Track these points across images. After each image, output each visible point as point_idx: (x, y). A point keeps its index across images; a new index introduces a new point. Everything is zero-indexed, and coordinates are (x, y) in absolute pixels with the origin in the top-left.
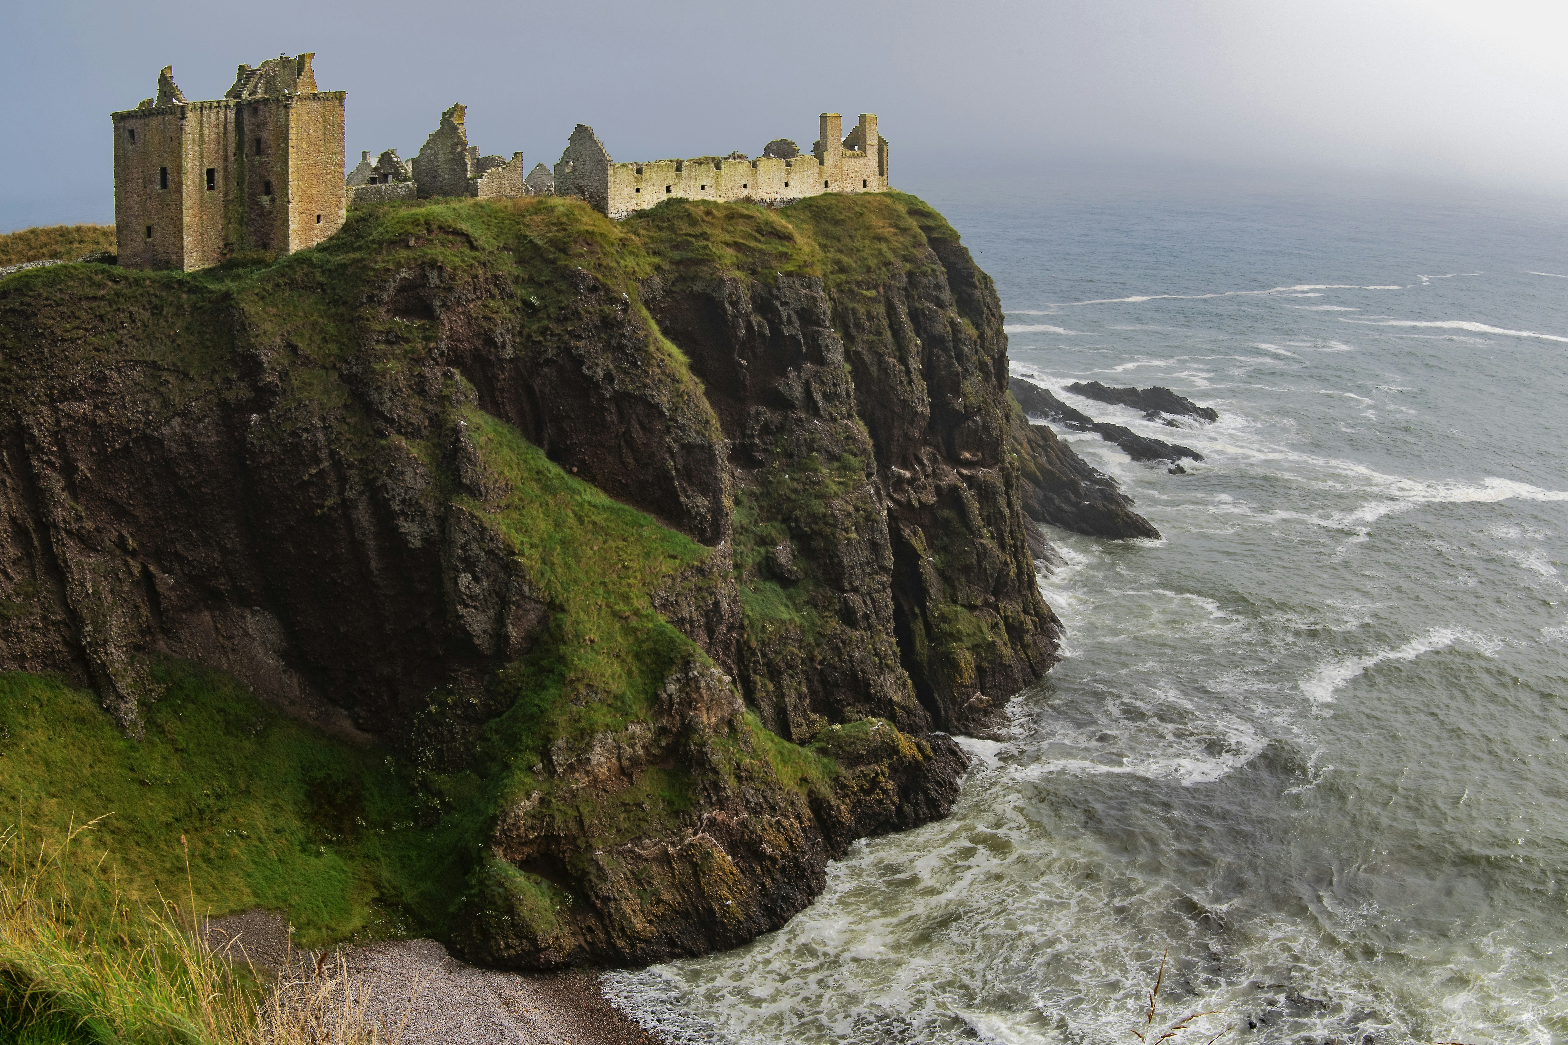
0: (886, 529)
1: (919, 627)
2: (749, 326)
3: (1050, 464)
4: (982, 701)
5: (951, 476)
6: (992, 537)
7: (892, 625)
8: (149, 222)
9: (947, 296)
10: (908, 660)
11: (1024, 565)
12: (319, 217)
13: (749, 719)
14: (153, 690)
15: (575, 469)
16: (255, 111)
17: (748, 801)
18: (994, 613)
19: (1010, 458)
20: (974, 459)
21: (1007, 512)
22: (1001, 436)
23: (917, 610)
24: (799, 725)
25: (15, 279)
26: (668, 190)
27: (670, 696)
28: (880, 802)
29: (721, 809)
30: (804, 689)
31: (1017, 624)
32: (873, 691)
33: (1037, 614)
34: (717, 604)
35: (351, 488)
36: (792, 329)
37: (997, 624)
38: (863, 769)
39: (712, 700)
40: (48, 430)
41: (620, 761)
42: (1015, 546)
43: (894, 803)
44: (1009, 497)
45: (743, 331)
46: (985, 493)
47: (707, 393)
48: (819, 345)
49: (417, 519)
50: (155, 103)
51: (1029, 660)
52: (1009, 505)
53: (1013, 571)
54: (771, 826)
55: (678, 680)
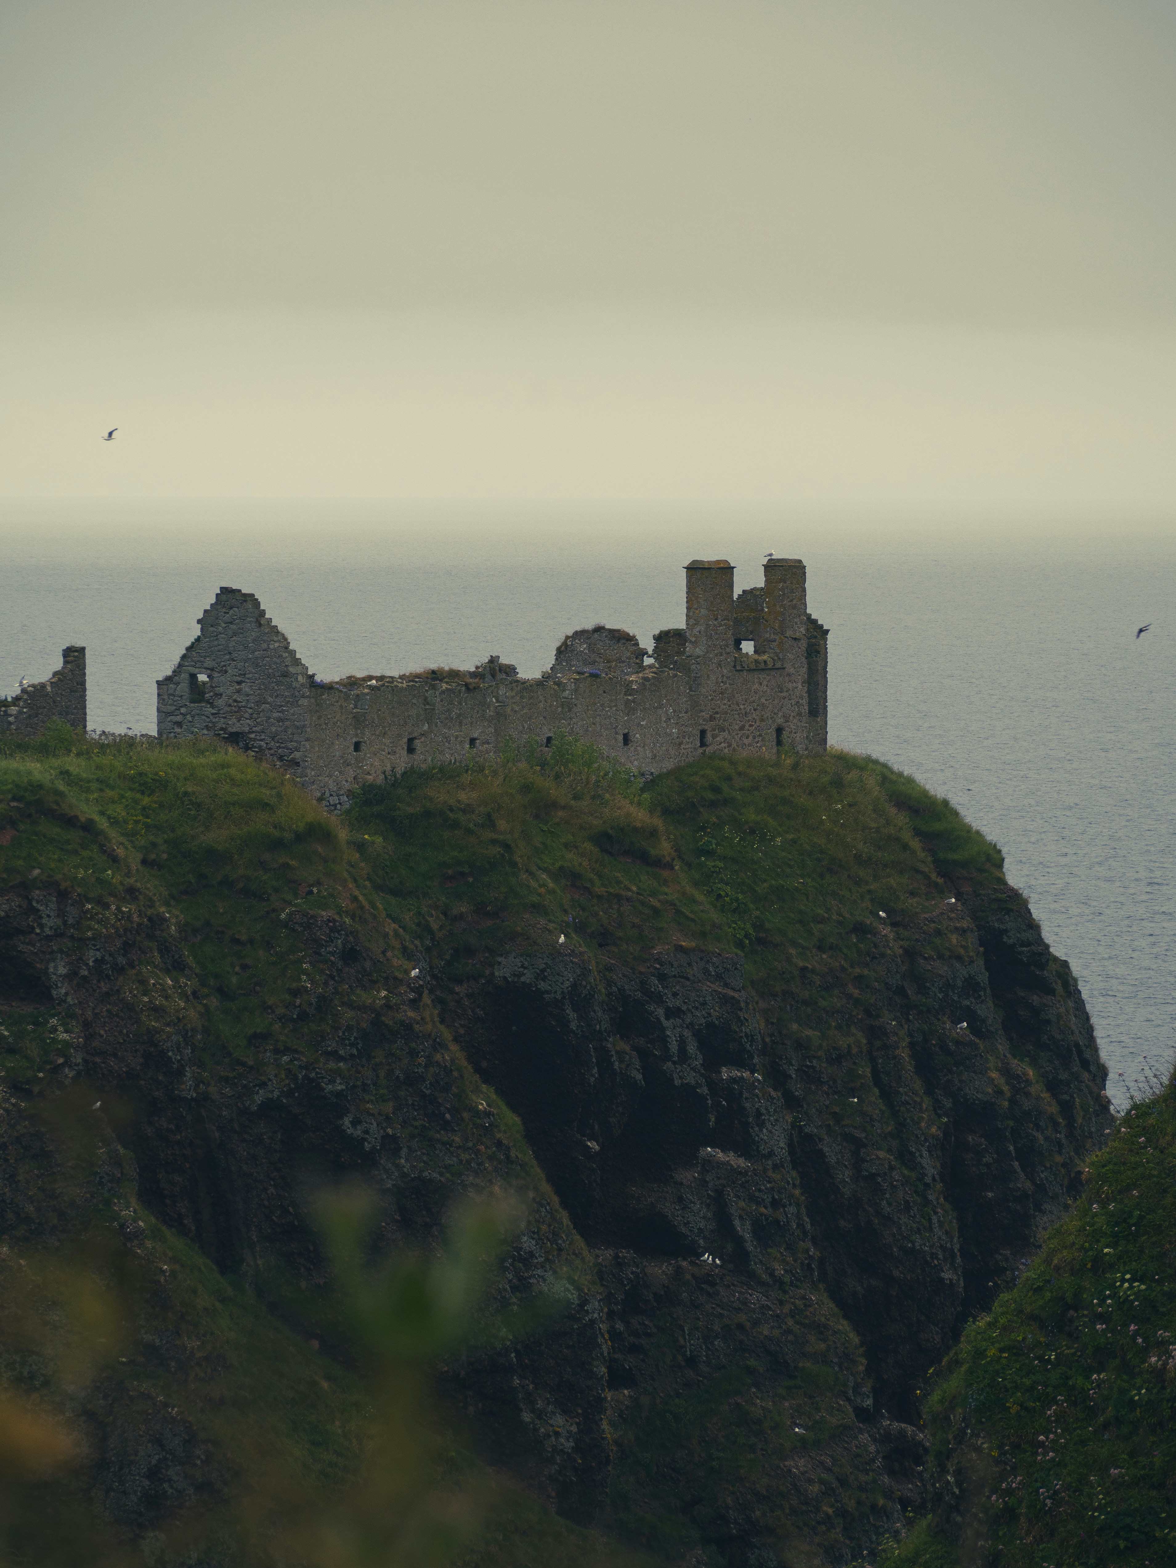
26: (410, 745)
36: (687, 1074)
45: (594, 1073)
48: (739, 1110)
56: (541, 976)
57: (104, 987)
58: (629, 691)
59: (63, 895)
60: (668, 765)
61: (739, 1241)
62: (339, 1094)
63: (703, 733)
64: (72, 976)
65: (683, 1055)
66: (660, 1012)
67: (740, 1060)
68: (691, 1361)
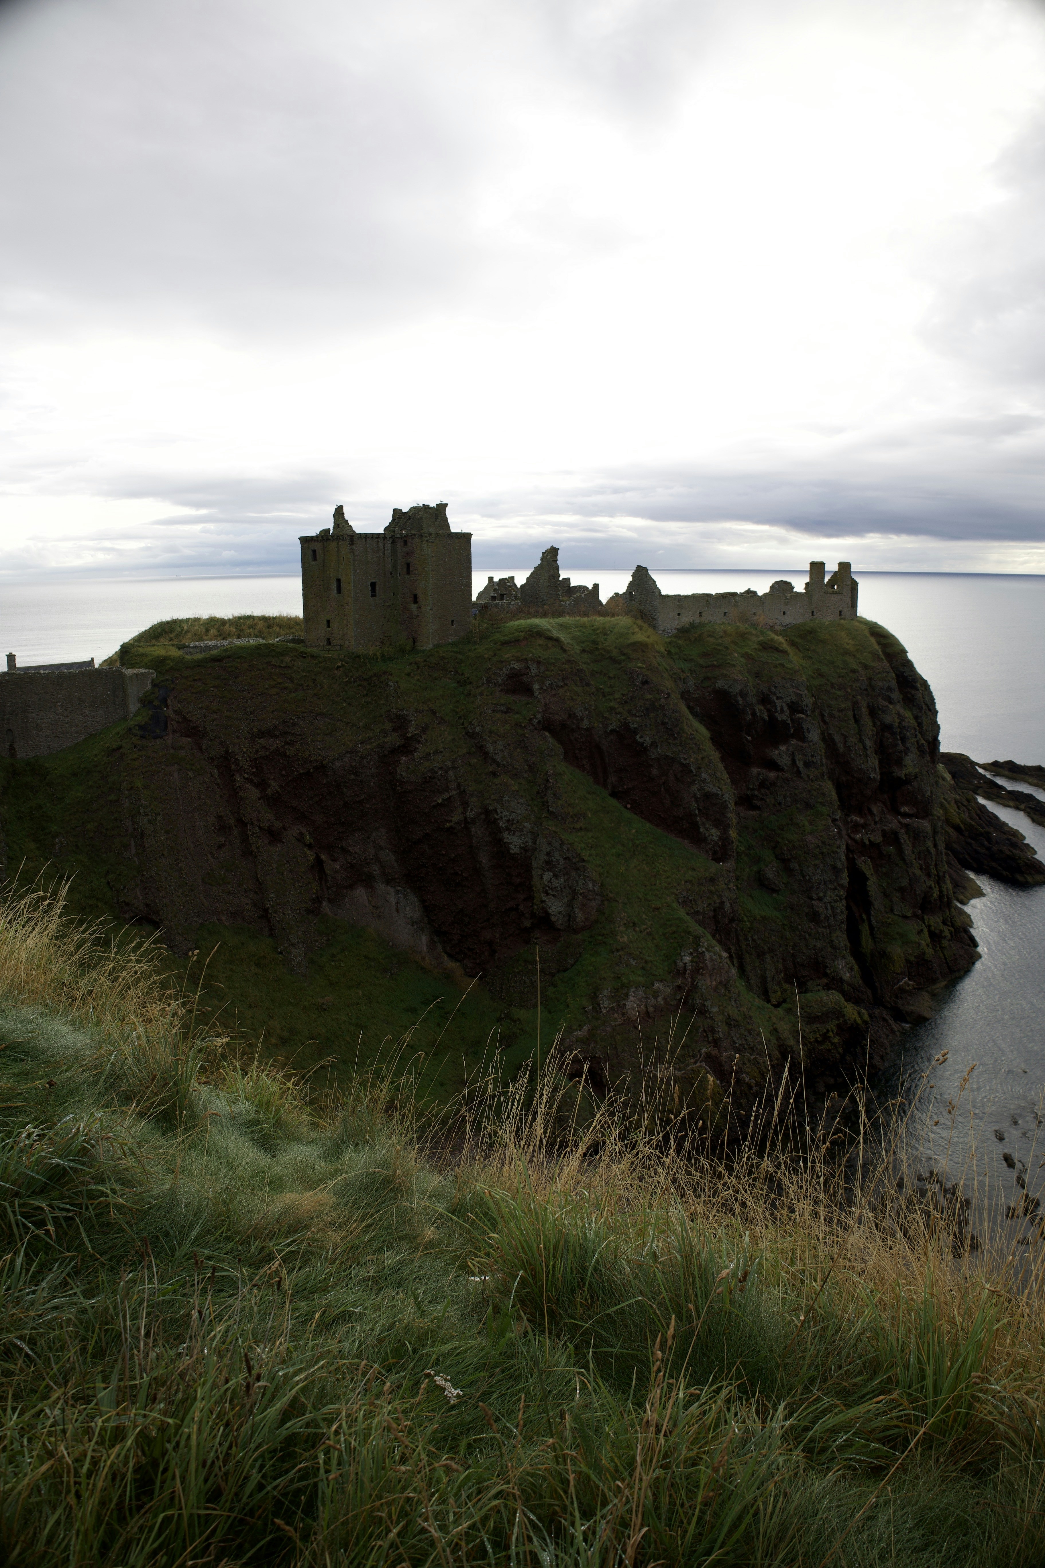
0: (843, 858)
1: (865, 929)
2: (754, 714)
3: (971, 818)
4: (909, 986)
5: (893, 823)
6: (921, 869)
7: (844, 926)
8: (329, 617)
9: (896, 695)
10: (856, 952)
11: (944, 889)
12: (453, 621)
13: (740, 985)
14: (317, 941)
15: (629, 806)
16: (406, 543)
17: (734, 1042)
18: (920, 923)
19: (938, 812)
20: (911, 812)
21: (933, 850)
22: (931, 796)
23: (864, 916)
24: (775, 992)
25: (226, 650)
26: (700, 614)
27: (685, 964)
28: (829, 1051)
29: (715, 1047)
30: (781, 967)
31: (937, 931)
32: (829, 972)
33: (953, 925)
34: (722, 903)
35: (472, 810)
36: (784, 717)
37: (922, 930)
38: (818, 1026)
39: (714, 969)
40: (249, 757)
41: (646, 1007)
42: (938, 875)
43: (839, 1053)
44: (935, 840)
45: (750, 716)
46: (917, 836)
47: (722, 759)
48: (802, 728)
49: (517, 833)
50: (331, 532)
51: (945, 959)
52: (935, 846)
53: (936, 894)
54: (749, 1061)
55: (691, 954)
56: (730, 687)
57: (553, 692)
58: (786, 599)
59: (539, 663)
60: (800, 621)
61: (798, 768)
62: (635, 728)
63: (813, 612)
64: (541, 688)
65: (782, 711)
66: (775, 698)
67: (802, 712)
68: (780, 804)
